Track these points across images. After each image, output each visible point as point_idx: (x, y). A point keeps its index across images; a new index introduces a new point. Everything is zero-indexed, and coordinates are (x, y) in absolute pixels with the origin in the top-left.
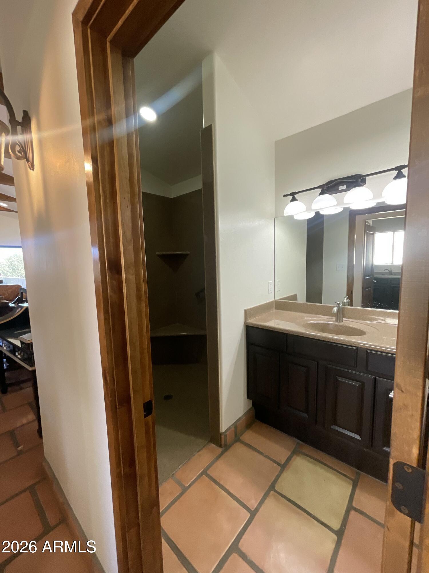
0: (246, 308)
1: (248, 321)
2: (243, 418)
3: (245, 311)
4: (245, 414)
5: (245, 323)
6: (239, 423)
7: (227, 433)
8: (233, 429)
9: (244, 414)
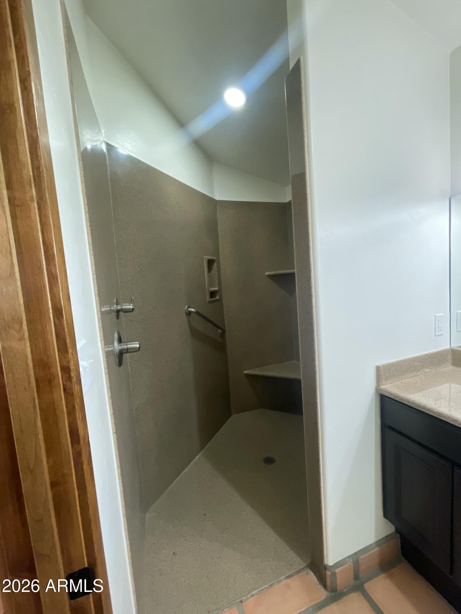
0: (379, 364)
1: (383, 387)
2: (373, 551)
3: (378, 368)
4: (379, 543)
5: (376, 389)
6: (362, 557)
7: (337, 571)
8: (350, 564)
9: (376, 542)
